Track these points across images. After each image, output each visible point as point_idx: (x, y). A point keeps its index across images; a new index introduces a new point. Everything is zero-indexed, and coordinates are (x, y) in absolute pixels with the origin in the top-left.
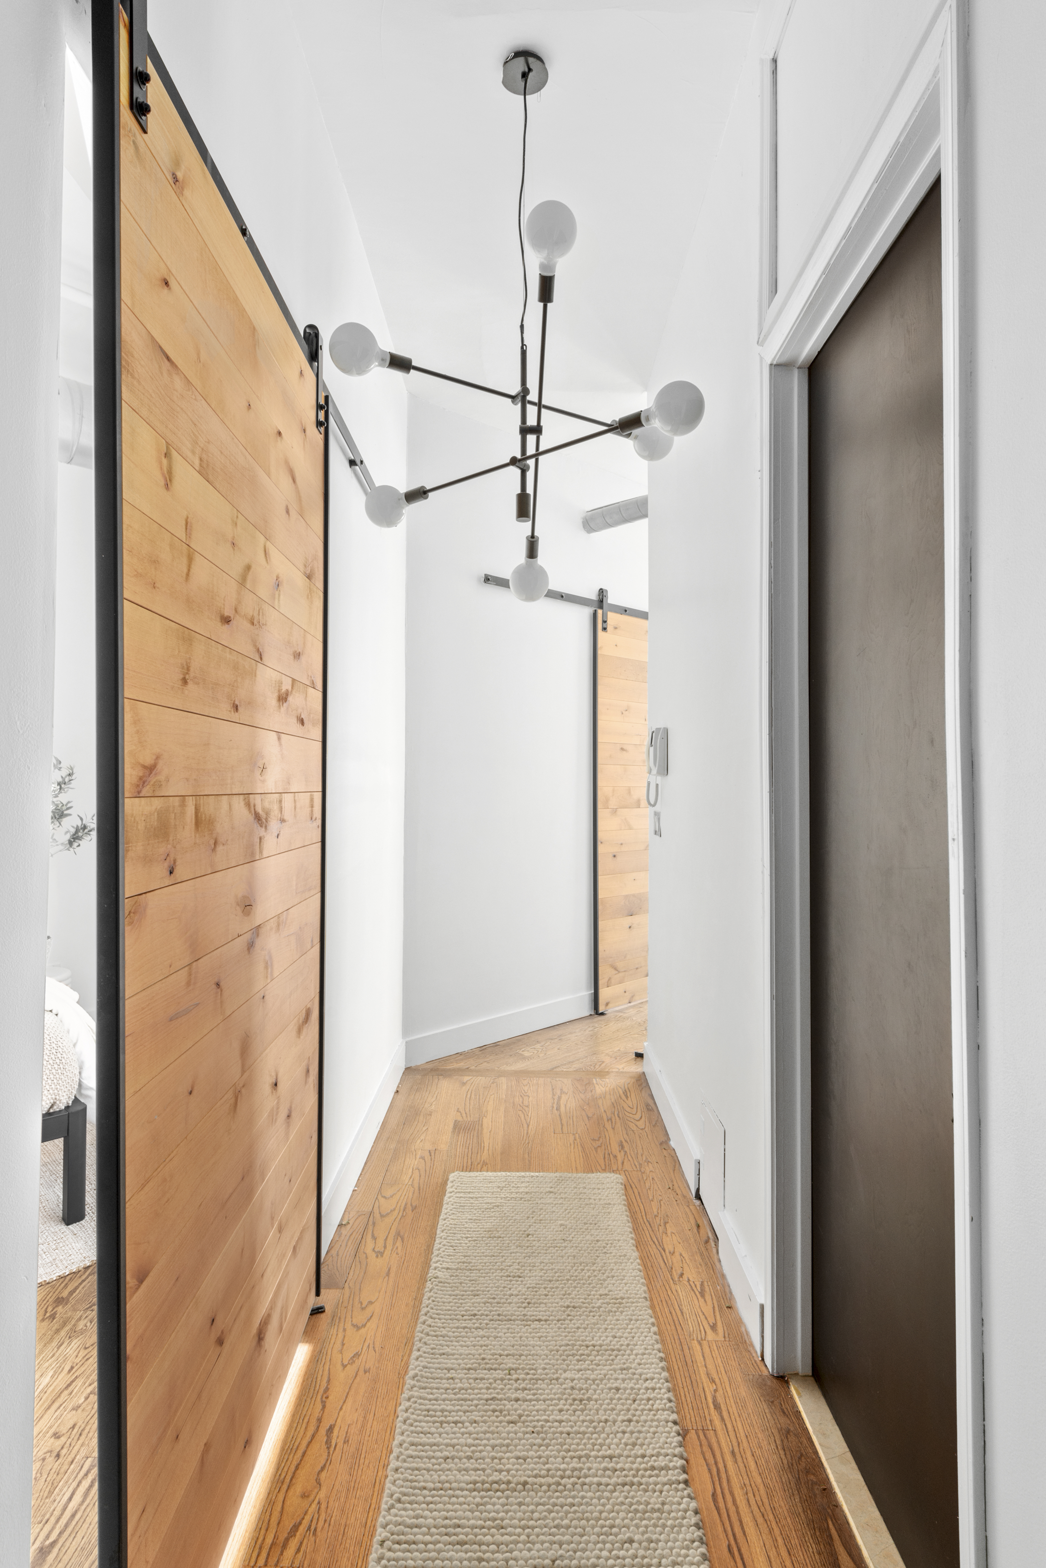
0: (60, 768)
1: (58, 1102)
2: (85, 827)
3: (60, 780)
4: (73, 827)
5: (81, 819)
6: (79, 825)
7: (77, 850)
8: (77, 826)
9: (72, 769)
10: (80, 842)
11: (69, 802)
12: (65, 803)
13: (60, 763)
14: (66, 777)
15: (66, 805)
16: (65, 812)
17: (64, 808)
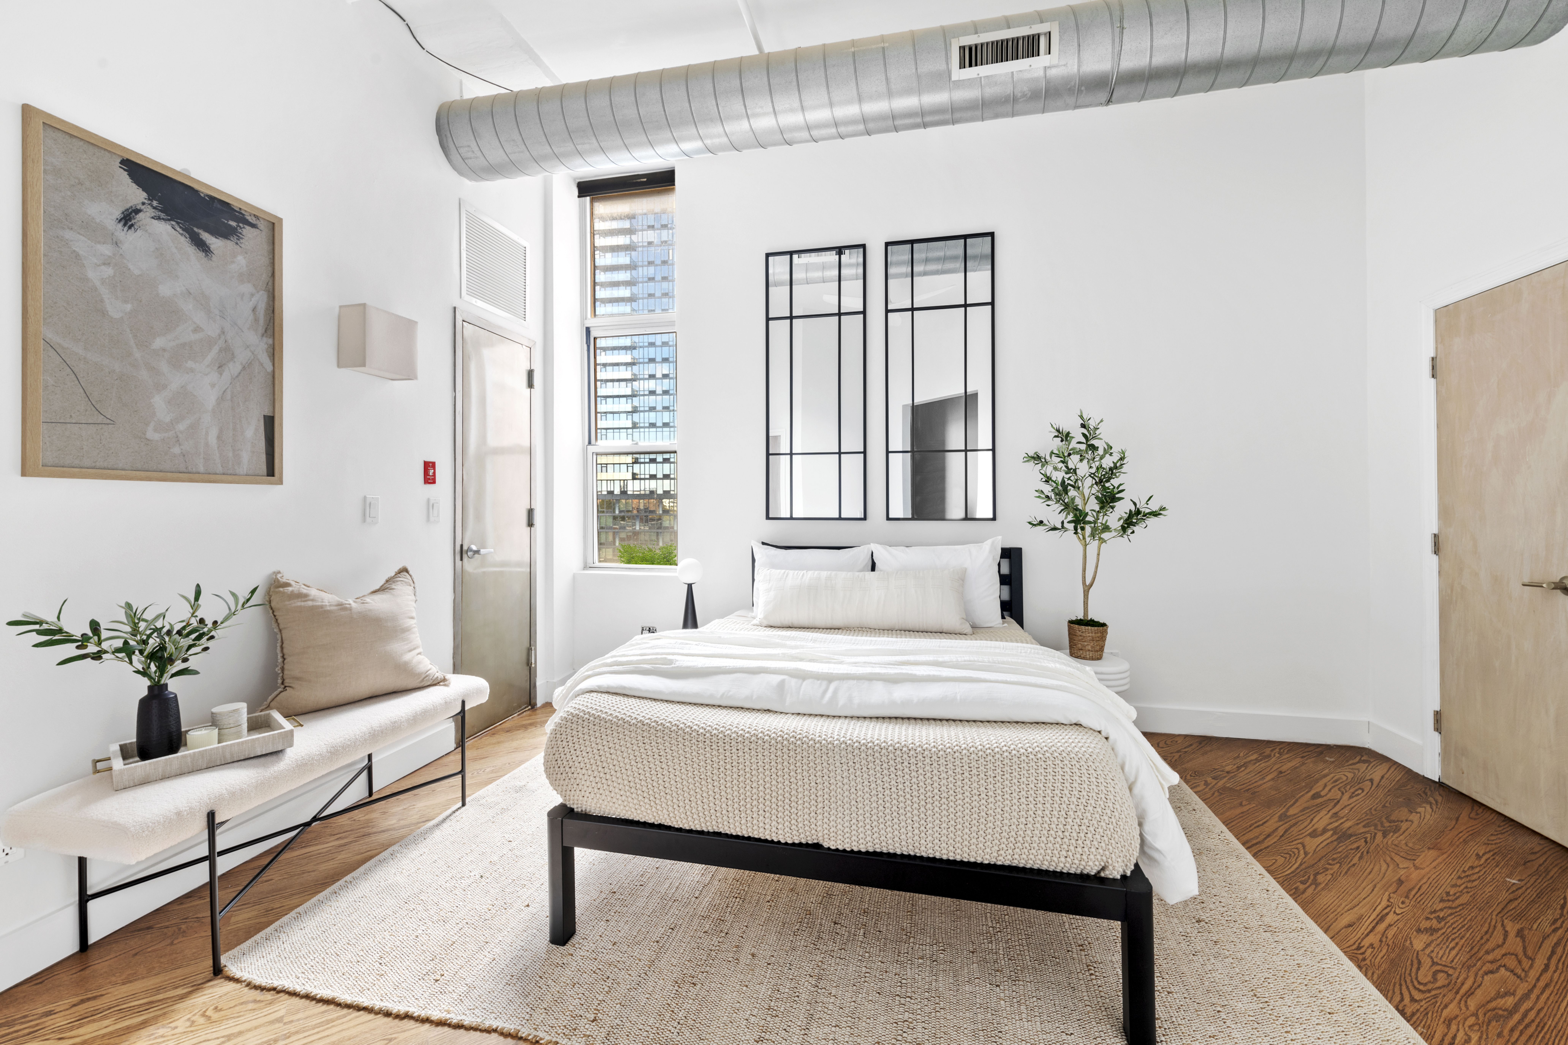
0: (1112, 453)
1: (1111, 868)
2: (1138, 512)
3: (1112, 465)
4: (1126, 513)
5: (1135, 504)
6: (1133, 509)
7: (1132, 537)
8: (1130, 511)
9: (1123, 453)
10: (1135, 528)
11: (1121, 485)
12: (1116, 486)
13: (1111, 448)
14: (1117, 462)
15: (1118, 487)
16: (1117, 496)
17: (1116, 490)
